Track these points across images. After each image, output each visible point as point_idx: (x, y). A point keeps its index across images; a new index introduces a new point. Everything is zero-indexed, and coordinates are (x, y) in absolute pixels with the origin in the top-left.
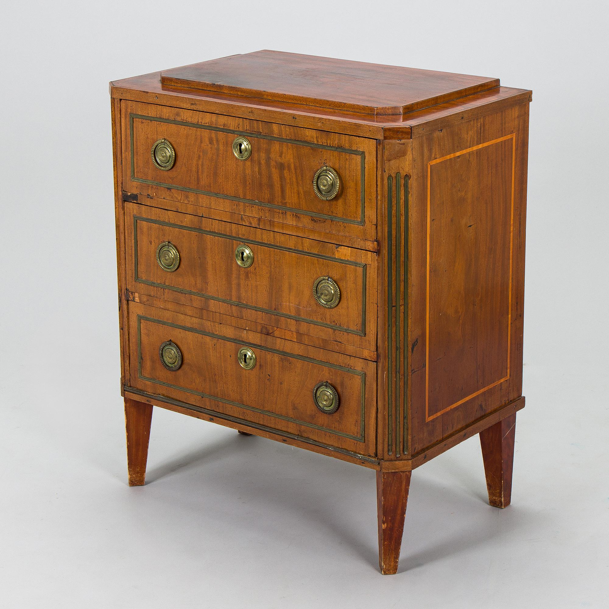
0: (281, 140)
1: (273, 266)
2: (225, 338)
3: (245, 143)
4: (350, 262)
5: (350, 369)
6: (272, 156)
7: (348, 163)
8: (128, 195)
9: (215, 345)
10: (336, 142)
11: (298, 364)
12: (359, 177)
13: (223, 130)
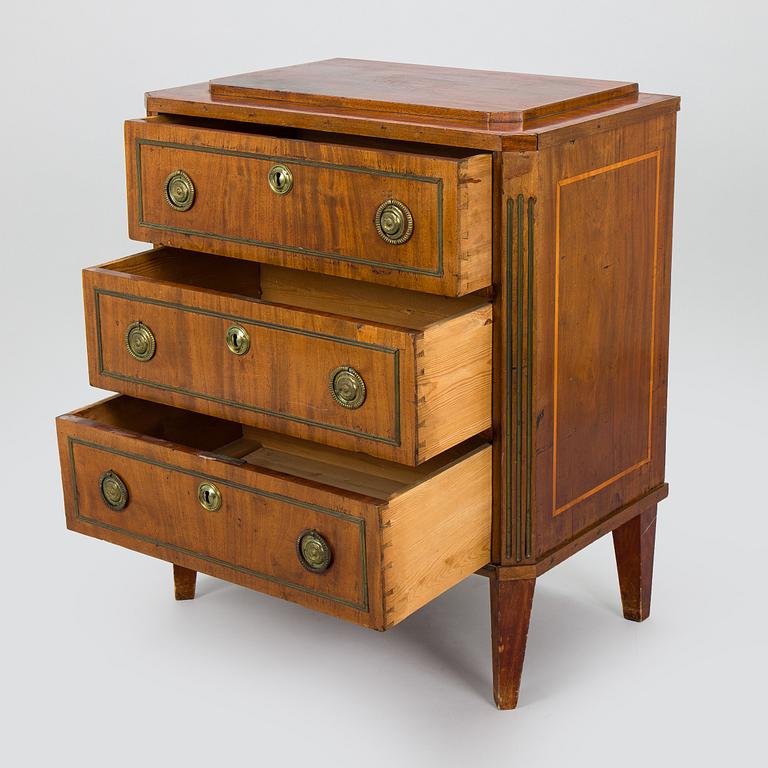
0: (331, 167)
3: (285, 173)
6: (320, 188)
7: (420, 194)
10: (404, 167)
12: (435, 214)
13: (255, 156)
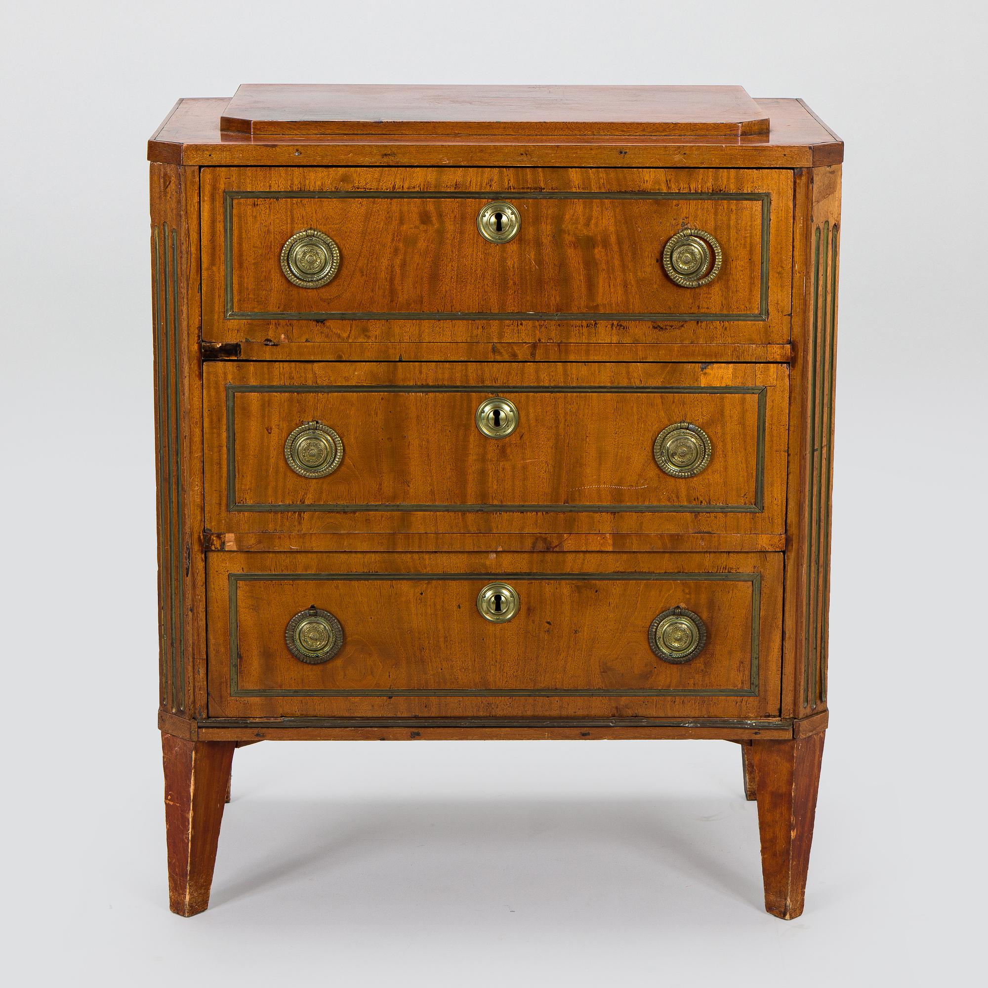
0: (587, 196)
1: (561, 426)
2: (445, 577)
3: (509, 212)
4: (730, 388)
5: (729, 576)
6: (567, 225)
7: (733, 217)
8: (214, 349)
9: (422, 594)
10: (709, 184)
11: (616, 588)
12: (757, 239)
13: (452, 195)
